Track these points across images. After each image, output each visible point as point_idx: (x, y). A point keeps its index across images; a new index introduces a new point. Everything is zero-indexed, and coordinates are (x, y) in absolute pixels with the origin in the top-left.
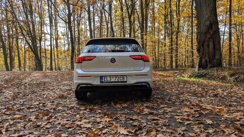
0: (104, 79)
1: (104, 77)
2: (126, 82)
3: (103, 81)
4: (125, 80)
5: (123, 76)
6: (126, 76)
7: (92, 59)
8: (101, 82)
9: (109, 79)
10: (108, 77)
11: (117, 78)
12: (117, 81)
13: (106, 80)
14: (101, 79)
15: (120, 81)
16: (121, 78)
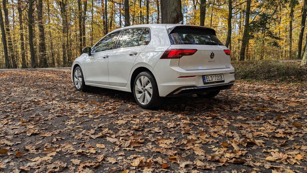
0: (207, 79)
1: (207, 77)
2: (224, 81)
3: (207, 82)
4: (223, 80)
5: (221, 75)
6: (222, 74)
7: (193, 53)
8: (205, 83)
9: (210, 79)
10: (210, 76)
11: (217, 77)
12: (217, 80)
13: (208, 80)
14: (204, 79)
15: (219, 80)
16: (220, 78)
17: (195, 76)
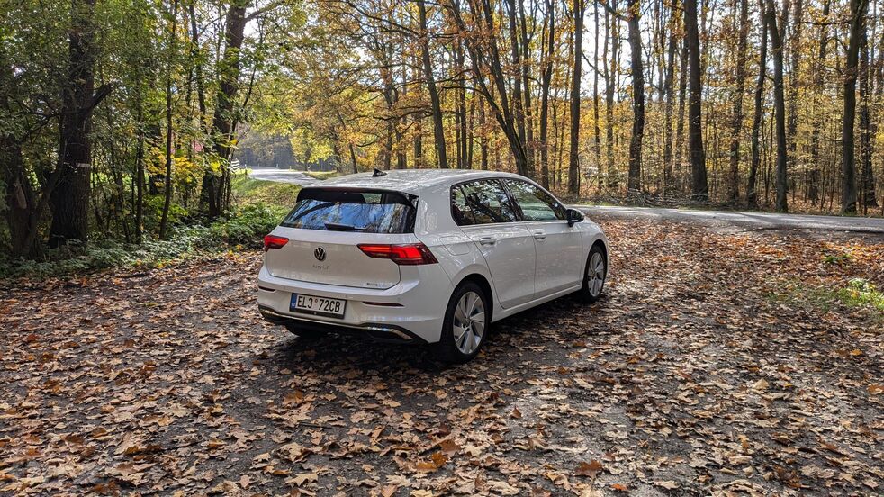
0: (300, 301)
1: (300, 298)
2: (342, 317)
3: (297, 307)
4: (341, 312)
5: (337, 301)
6: (345, 300)
8: (292, 309)
9: (307, 303)
10: (307, 298)
11: (325, 304)
12: (322, 310)
13: (301, 304)
14: (293, 300)
15: (329, 311)
16: (333, 306)
17: (273, 290)
